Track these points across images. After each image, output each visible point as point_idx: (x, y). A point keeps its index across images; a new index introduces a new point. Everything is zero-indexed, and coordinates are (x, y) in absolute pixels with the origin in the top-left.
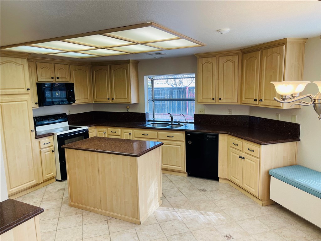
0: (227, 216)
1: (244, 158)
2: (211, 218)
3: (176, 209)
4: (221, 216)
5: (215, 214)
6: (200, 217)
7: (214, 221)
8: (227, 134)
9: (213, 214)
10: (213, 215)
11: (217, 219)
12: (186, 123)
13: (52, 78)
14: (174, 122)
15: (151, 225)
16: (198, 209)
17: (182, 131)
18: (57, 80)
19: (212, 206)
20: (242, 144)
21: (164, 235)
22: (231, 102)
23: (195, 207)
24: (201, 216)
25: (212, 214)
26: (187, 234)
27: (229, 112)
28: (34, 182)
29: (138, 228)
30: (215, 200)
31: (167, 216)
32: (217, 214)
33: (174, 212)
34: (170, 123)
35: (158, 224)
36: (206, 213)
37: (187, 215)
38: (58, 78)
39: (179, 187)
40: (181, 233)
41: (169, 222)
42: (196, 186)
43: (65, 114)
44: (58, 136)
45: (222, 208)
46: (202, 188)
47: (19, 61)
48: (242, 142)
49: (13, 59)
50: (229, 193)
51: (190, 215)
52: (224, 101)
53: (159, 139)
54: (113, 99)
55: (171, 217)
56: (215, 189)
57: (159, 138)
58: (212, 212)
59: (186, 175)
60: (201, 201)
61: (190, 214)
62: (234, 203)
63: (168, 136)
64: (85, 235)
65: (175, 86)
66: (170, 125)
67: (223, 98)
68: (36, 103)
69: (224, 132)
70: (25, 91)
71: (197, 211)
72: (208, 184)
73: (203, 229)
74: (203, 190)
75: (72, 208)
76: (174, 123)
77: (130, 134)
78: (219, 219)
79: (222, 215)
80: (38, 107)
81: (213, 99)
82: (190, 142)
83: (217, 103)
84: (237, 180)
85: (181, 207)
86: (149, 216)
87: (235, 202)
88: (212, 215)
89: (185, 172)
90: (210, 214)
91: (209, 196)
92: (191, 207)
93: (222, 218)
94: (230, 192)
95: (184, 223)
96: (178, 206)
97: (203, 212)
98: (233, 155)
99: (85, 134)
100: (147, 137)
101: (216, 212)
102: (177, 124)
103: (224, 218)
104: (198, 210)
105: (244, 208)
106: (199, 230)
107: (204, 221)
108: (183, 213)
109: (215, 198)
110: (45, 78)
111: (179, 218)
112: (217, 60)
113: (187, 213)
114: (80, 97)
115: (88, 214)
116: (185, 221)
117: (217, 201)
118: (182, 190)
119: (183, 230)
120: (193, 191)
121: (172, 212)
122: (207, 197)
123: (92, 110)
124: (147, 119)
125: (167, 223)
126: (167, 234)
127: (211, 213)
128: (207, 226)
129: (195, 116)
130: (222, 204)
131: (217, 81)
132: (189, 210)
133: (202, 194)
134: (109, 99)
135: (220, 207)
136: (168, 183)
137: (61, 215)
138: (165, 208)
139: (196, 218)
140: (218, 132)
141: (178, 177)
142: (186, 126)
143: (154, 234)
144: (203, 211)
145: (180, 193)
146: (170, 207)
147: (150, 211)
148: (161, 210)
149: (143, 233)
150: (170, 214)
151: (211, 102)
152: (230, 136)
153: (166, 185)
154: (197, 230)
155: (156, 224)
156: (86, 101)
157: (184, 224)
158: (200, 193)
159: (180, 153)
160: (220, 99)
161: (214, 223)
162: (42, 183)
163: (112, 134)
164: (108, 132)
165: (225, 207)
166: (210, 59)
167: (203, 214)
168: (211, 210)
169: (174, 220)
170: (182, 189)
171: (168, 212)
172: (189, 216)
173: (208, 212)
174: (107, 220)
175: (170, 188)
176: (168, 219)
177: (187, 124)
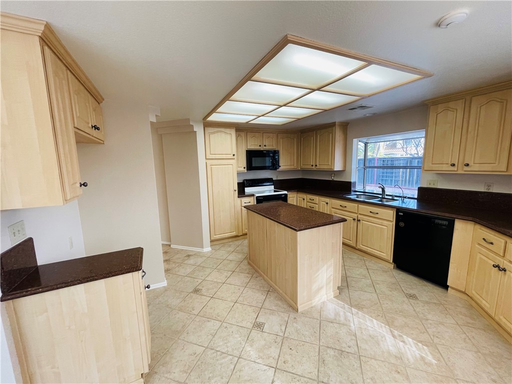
0: (442, 360)
1: (505, 271)
2: (406, 348)
3: (354, 310)
4: (428, 353)
5: (418, 345)
6: (387, 338)
7: (410, 357)
8: (474, 223)
9: (414, 343)
10: (413, 345)
11: (418, 355)
12: (404, 197)
13: (260, 146)
14: (387, 195)
15: (310, 318)
16: (390, 323)
17: (391, 208)
18: (264, 148)
19: (417, 328)
20: (503, 245)
21: (318, 342)
22: (491, 170)
23: (385, 318)
24: (389, 338)
25: (412, 343)
26: (350, 357)
27: (486, 187)
28: (234, 234)
29: (292, 315)
30: (427, 320)
31: (337, 314)
32: (421, 347)
33: (349, 314)
34: (381, 196)
35: (319, 322)
36: (402, 336)
37: (366, 325)
38: (265, 146)
39: (375, 279)
40: (343, 350)
41: (335, 325)
42: (402, 285)
43: (272, 178)
44: (257, 197)
45: (436, 340)
46: (412, 292)
47: (228, 131)
48: (503, 241)
49: (223, 130)
50: (463, 317)
51: (372, 328)
52: (475, 168)
53: (360, 214)
54: (316, 166)
55: (342, 319)
56: (435, 301)
57: (359, 212)
58: (413, 339)
59: (392, 266)
60: (401, 313)
61: (373, 326)
62: (467, 340)
63: (371, 212)
64: (241, 299)
65: (416, 156)
66: (380, 198)
67: (474, 163)
68: (244, 168)
69: (466, 218)
70: (231, 156)
71: (387, 327)
72: (426, 290)
73: (382, 361)
74: (412, 297)
75: (249, 266)
76: (386, 197)
77: (327, 203)
78: (423, 358)
79: (431, 353)
80: (246, 171)
81: (453, 165)
82: (402, 224)
83: (460, 172)
84: (484, 302)
85: (365, 309)
86: (314, 305)
87: (469, 339)
88: (410, 344)
89: (392, 261)
90: (408, 340)
91: (418, 310)
92: (379, 316)
93: (430, 358)
94: (466, 316)
95: (355, 335)
96: (359, 307)
97: (396, 332)
98: (480, 258)
99: (284, 198)
100: (345, 209)
101: (421, 342)
102: (391, 197)
103: (434, 362)
104: (389, 326)
105: (489, 360)
106: (376, 360)
107: (391, 348)
108: (361, 320)
109: (429, 317)
110: (254, 145)
111: (352, 325)
112: (467, 103)
113: (369, 323)
114: (285, 163)
115: (256, 277)
116: (358, 334)
117: (431, 324)
118: (377, 286)
119: (349, 347)
120: (394, 293)
121: (347, 311)
122: (415, 310)
123: (300, 177)
124: (352, 189)
125: (331, 324)
126: (323, 342)
127: (410, 340)
128: (393, 361)
129: (420, 190)
130: (439, 332)
131: (464, 137)
132: (374, 320)
133: (407, 302)
134: (312, 166)
135: (432, 337)
136: (362, 270)
137: (237, 270)
138: (340, 302)
139: (380, 337)
140: (453, 216)
141: (380, 265)
142: (403, 202)
143: (307, 333)
144: (397, 330)
145: (372, 289)
146: (347, 304)
147: (317, 299)
148: (334, 304)
149: (295, 324)
150: (342, 314)
151: (447, 169)
152: (478, 227)
153: (358, 272)
154: (371, 358)
155: (316, 320)
156: (292, 167)
157: (354, 338)
158: (405, 299)
159: (386, 235)
160: (468, 165)
161: (408, 360)
162: (241, 235)
163: (310, 201)
164: (307, 199)
165: (443, 341)
166: (451, 105)
167: (394, 336)
168: (412, 334)
169: (344, 325)
170: (378, 284)
171: (341, 309)
172: (370, 328)
173: (405, 337)
174: (269, 291)
175: (362, 277)
176: (336, 319)
177: (406, 200)
